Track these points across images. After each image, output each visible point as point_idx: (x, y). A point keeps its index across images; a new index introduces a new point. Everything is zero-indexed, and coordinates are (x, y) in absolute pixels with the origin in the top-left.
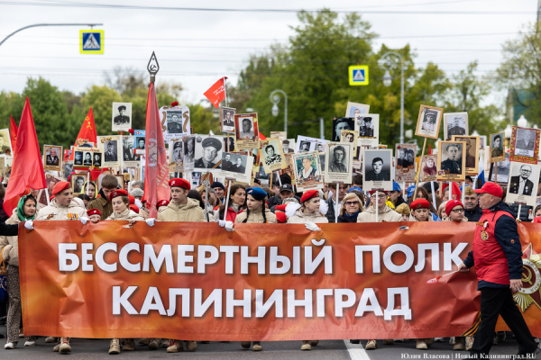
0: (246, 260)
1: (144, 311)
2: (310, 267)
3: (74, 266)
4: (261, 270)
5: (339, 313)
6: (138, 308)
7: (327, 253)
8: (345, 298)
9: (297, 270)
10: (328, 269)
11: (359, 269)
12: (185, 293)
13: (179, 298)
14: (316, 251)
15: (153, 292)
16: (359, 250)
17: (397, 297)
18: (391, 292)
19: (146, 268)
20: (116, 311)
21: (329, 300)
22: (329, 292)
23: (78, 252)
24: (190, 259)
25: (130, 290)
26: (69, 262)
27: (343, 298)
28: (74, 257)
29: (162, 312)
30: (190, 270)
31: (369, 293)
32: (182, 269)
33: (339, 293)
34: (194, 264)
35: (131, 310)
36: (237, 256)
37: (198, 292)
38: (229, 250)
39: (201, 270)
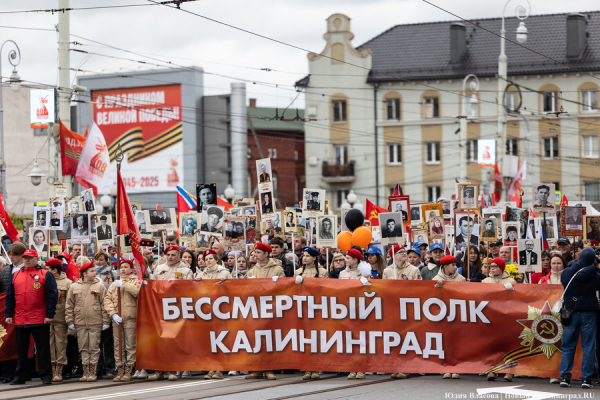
0: (312, 306)
1: (235, 350)
2: (364, 314)
3: (176, 315)
4: (325, 315)
5: (387, 351)
6: (230, 348)
7: (377, 303)
8: (392, 339)
9: (353, 316)
10: (378, 316)
11: (403, 316)
12: (268, 333)
13: (263, 338)
14: (368, 302)
15: (241, 335)
16: (403, 302)
17: (434, 340)
18: (429, 336)
19: (235, 316)
20: (214, 350)
21: (379, 340)
22: (379, 334)
23: (178, 304)
24: (270, 306)
25: (223, 334)
26: (171, 312)
27: (390, 339)
28: (175, 309)
29: (249, 350)
30: (270, 315)
31: (411, 336)
32: (265, 315)
33: (387, 335)
34: (273, 310)
35: (225, 350)
36: (305, 304)
37: (278, 332)
38: (300, 299)
39: (279, 314)
